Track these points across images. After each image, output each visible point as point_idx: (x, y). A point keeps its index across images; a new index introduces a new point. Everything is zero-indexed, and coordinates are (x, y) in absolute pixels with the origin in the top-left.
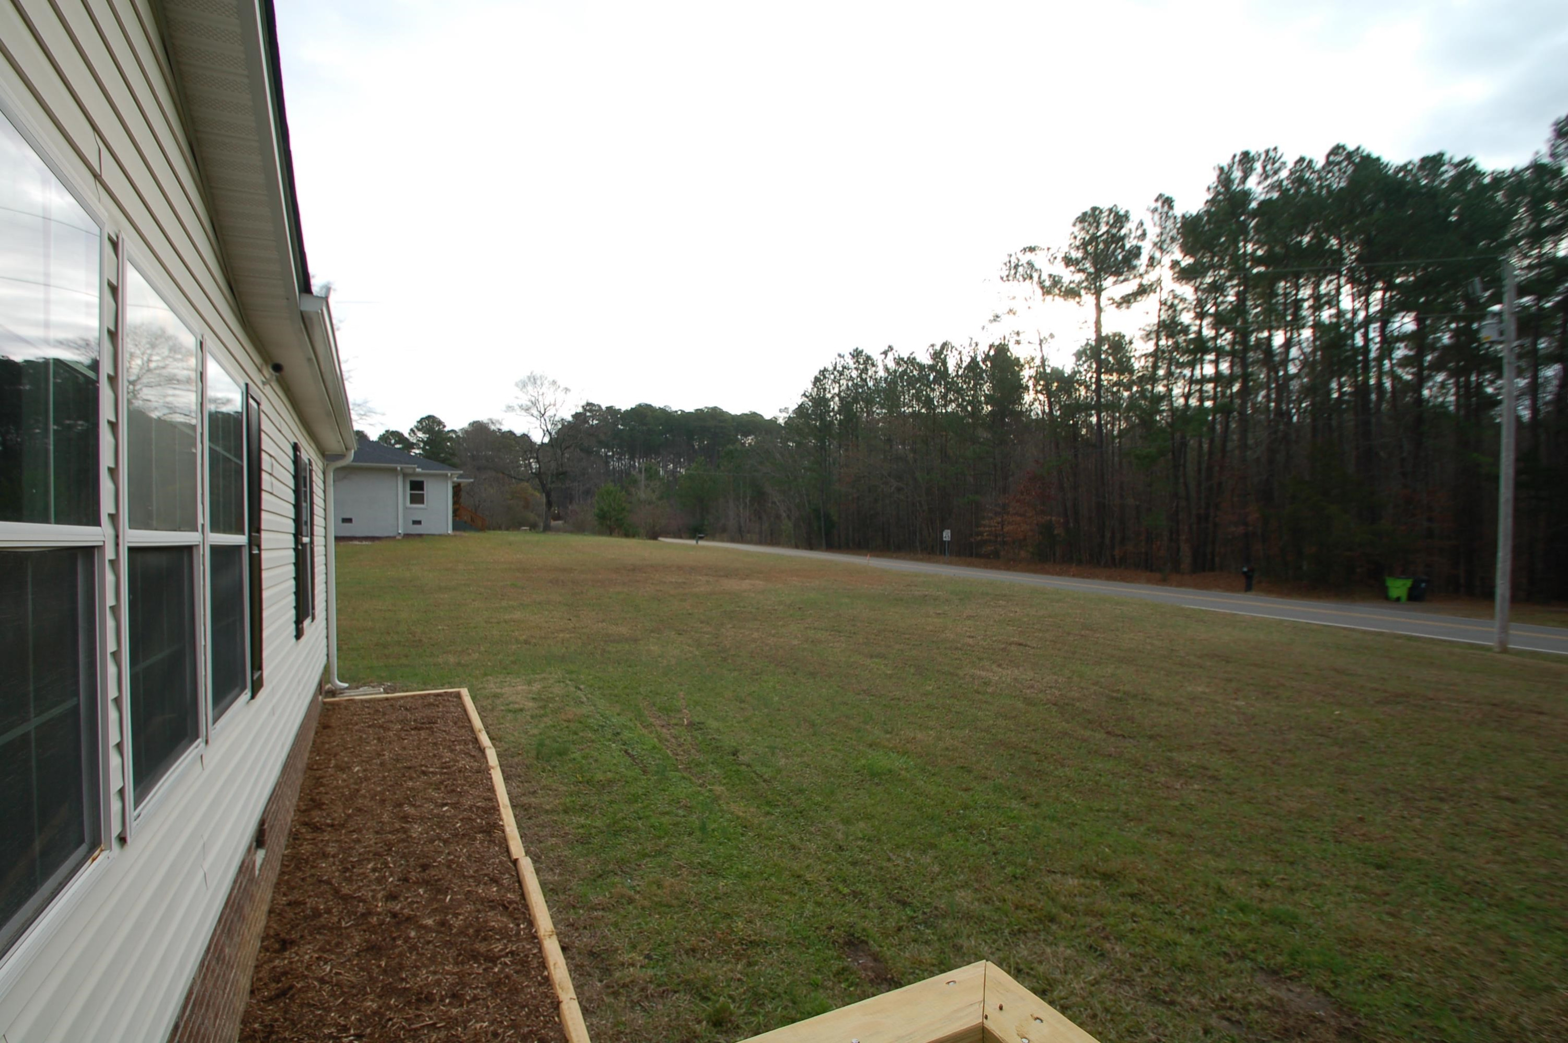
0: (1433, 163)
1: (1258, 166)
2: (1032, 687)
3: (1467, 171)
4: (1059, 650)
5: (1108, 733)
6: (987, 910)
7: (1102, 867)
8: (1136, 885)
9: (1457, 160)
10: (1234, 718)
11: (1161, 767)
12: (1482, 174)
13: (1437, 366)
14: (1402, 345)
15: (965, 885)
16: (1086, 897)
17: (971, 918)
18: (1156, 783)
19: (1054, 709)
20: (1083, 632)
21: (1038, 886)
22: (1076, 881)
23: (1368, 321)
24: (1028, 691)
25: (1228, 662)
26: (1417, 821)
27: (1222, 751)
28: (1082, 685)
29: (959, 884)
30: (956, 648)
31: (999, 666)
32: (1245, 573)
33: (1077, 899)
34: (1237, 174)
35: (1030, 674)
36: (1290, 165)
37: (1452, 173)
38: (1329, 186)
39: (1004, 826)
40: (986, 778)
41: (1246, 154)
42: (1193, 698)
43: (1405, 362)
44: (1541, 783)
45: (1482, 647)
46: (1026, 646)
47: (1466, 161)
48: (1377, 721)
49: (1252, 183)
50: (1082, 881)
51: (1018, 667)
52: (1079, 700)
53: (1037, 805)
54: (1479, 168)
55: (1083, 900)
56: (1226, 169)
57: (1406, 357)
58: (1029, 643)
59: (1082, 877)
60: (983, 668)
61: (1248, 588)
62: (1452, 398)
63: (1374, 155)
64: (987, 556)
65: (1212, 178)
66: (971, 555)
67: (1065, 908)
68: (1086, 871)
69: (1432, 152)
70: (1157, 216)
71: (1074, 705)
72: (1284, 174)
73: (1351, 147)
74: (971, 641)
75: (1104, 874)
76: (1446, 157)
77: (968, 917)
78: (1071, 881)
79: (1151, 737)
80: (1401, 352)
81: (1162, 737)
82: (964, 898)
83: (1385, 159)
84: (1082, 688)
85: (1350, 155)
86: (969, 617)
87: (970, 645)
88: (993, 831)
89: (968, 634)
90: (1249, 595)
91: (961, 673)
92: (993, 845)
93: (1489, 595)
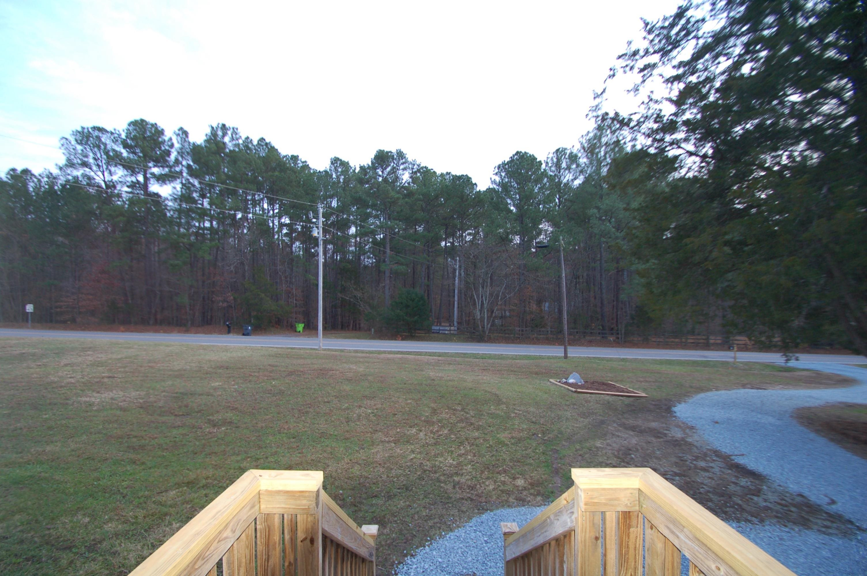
0: (295, 158)
1: (229, 133)
2: (125, 401)
3: (306, 166)
4: (137, 377)
5: (176, 415)
6: (127, 527)
7: (186, 480)
8: (204, 481)
9: (303, 160)
10: (235, 394)
11: (206, 425)
12: (310, 168)
13: (296, 239)
14: (285, 228)
15: (111, 520)
16: (181, 497)
17: (118, 535)
18: (204, 432)
19: (141, 410)
20: (150, 365)
21: (154, 502)
22: (174, 492)
23: (274, 216)
24: (122, 404)
25: (227, 369)
26: (303, 417)
27: (231, 410)
28: (156, 393)
29: (105, 521)
30: (61, 387)
31: (98, 392)
32: (228, 325)
33: (177, 500)
34: (220, 133)
35: (121, 393)
36: (243, 138)
37: (301, 165)
38: (259, 154)
39: (126, 481)
40: (106, 459)
41: (224, 125)
42: (215, 389)
43: (286, 235)
44: (335, 394)
45: (314, 349)
46: (114, 377)
47: (306, 162)
48: (286, 383)
49: (227, 139)
50: (177, 490)
51: (112, 391)
52: (155, 402)
53: (143, 463)
54: (310, 166)
55: (180, 499)
56: (215, 128)
57: (286, 233)
58: (116, 376)
59: (177, 488)
60: (87, 396)
61: (229, 332)
62: (301, 253)
63: (276, 147)
64: (64, 322)
65: (209, 131)
66: (51, 321)
67: (171, 506)
68: (178, 485)
69: (295, 154)
70: (179, 139)
71: (153, 406)
72: (241, 142)
73: (267, 141)
74: (72, 380)
75: (188, 483)
76: (300, 158)
77: (117, 535)
78: (172, 493)
79: (197, 412)
80: (285, 231)
81: (203, 410)
82: (110, 527)
83: (279, 151)
84: (157, 395)
85: (267, 144)
86: (66, 365)
87: (72, 383)
88: (120, 487)
89: (69, 376)
90: (231, 335)
91: (70, 402)
92: (122, 493)
93: (316, 328)
